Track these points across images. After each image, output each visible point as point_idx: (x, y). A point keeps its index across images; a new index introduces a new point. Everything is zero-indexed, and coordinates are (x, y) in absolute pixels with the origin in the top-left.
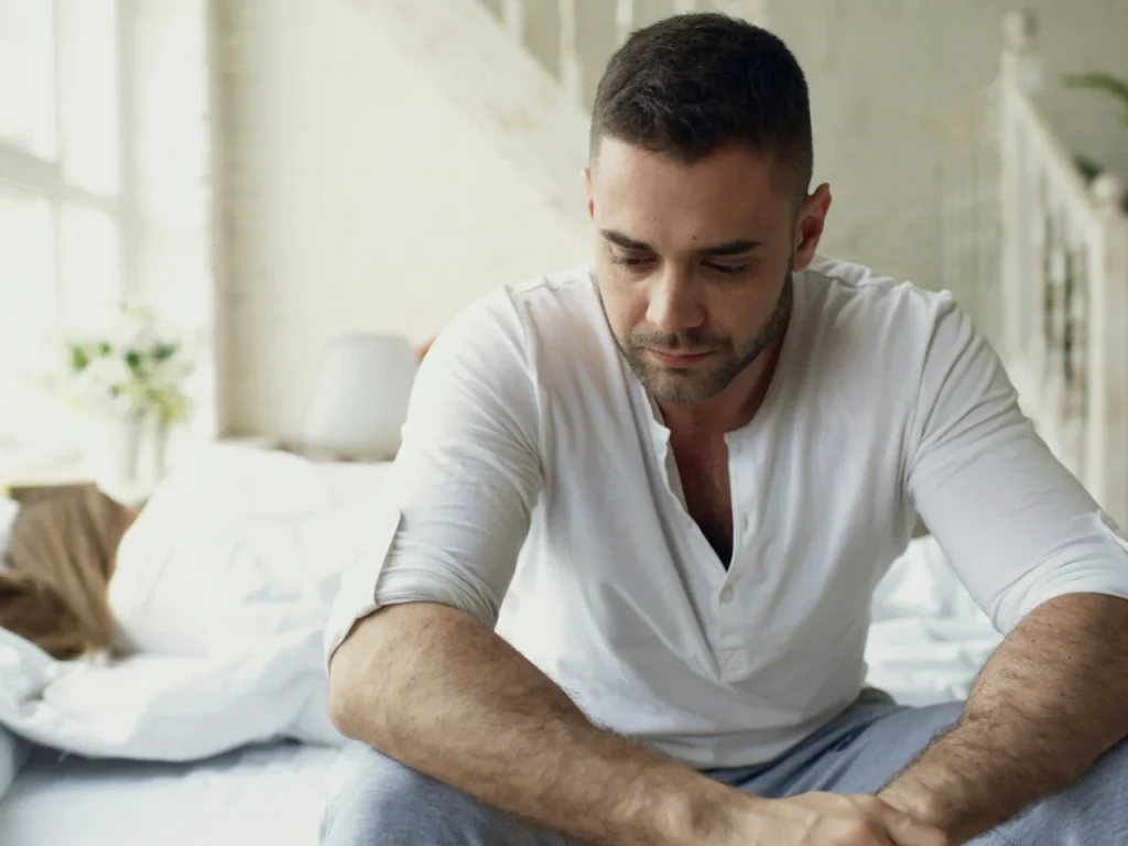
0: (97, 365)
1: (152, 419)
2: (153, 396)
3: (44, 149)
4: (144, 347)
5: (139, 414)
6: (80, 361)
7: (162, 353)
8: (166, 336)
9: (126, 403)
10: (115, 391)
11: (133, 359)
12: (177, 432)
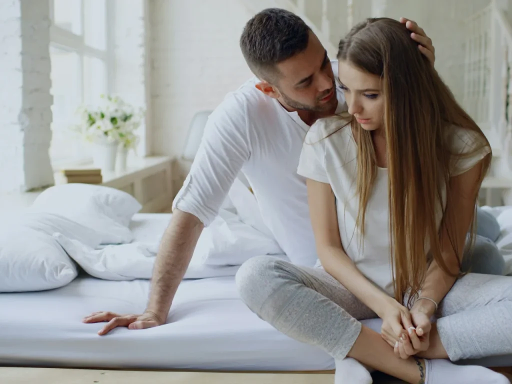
0: (99, 122)
1: (121, 146)
2: (121, 135)
3: (76, 30)
4: (118, 115)
5: (116, 143)
6: (92, 121)
7: (126, 118)
8: (128, 111)
9: (110, 138)
10: (106, 133)
11: (113, 120)
12: (131, 151)
